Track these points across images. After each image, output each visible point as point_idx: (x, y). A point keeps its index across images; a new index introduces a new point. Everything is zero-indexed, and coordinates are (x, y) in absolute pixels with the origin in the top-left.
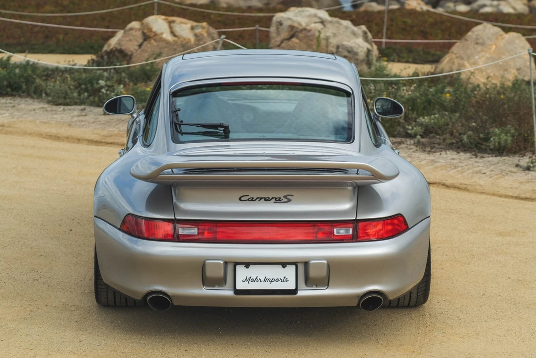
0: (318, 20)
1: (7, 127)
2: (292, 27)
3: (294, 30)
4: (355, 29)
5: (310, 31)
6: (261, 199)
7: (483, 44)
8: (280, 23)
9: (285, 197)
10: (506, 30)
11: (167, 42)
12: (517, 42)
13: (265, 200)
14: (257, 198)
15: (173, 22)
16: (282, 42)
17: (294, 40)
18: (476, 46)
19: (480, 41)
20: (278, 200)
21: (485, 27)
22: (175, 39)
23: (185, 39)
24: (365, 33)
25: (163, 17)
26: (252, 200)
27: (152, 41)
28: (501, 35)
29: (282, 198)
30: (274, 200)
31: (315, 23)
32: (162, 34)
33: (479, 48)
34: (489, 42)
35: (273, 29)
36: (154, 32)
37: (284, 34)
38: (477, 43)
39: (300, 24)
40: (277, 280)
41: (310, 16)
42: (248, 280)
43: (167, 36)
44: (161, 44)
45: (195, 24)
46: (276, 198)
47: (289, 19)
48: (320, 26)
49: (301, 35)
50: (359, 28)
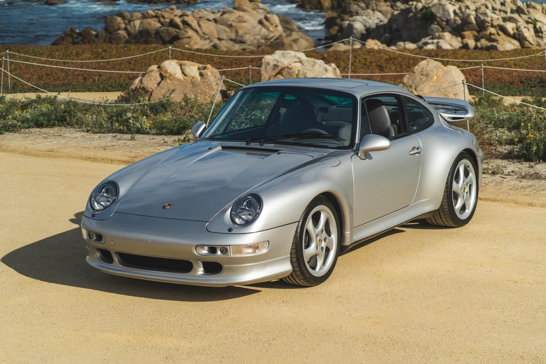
0: (298, 60)
1: (55, 152)
2: (276, 66)
3: (280, 68)
4: (327, 66)
5: (291, 69)
7: (427, 75)
8: (268, 64)
10: (445, 64)
11: (179, 80)
12: (454, 72)
15: (185, 65)
16: (270, 78)
18: (422, 77)
19: (425, 72)
21: (428, 62)
22: (186, 78)
23: (193, 78)
24: (334, 69)
25: (176, 61)
27: (168, 80)
28: (441, 68)
31: (295, 62)
32: (176, 74)
33: (424, 78)
34: (431, 73)
35: (263, 69)
36: (169, 73)
37: (272, 73)
38: (422, 75)
39: (283, 64)
41: (291, 57)
43: (179, 75)
44: (175, 82)
45: (201, 66)
47: (275, 60)
48: (299, 65)
49: (284, 73)
50: (330, 65)
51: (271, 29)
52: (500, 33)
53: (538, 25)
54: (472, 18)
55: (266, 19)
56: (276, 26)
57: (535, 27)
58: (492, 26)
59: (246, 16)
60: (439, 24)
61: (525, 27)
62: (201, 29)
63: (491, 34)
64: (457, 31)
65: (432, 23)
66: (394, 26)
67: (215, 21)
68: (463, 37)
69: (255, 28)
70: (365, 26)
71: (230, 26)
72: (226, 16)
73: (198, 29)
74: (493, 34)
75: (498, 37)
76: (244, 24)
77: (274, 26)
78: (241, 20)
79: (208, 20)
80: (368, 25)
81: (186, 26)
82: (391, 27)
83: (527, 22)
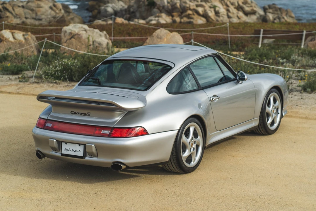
0: (83, 29)
2: (71, 33)
3: (72, 35)
4: (101, 33)
5: (80, 35)
6: (79, 113)
7: (161, 38)
8: (66, 32)
9: (88, 113)
10: (171, 31)
11: (12, 42)
12: (176, 37)
13: (80, 114)
14: (77, 113)
15: (14, 33)
16: (67, 41)
17: (73, 39)
18: (157, 39)
19: (160, 37)
20: (85, 115)
21: (161, 30)
22: (16, 41)
23: (20, 41)
24: (105, 35)
25: (9, 30)
26: (75, 114)
27: (5, 42)
28: (169, 34)
29: (86, 114)
30: (83, 114)
31: (82, 31)
32: (9, 38)
33: (159, 40)
34: (163, 37)
35: (62, 35)
36: (5, 38)
37: (68, 37)
39: (75, 32)
40: (77, 151)
41: (79, 28)
42: (66, 150)
43: (11, 39)
44: (9, 43)
45: (24, 33)
46: (84, 114)
47: (70, 29)
48: (84, 32)
49: (76, 37)
50: (103, 33)
51: (57, 11)
52: (195, 14)
53: (217, 9)
54: (178, 5)
55: (55, 6)
56: (60, 10)
57: (215, 10)
58: (190, 9)
59: (42, 4)
60: (158, 9)
61: (209, 10)
62: (15, 12)
63: (189, 14)
64: (169, 13)
65: (154, 8)
66: (132, 10)
67: (23, 7)
68: (173, 16)
69: (47, 11)
70: (114, 10)
71: (32, 10)
72: (30, 4)
73: (13, 12)
74: (191, 14)
75: (193, 16)
76: (41, 9)
77: (59, 10)
78: (39, 7)
79: (19, 6)
80: (115, 9)
81: (5, 10)
82: (129, 11)
83: (210, 7)
